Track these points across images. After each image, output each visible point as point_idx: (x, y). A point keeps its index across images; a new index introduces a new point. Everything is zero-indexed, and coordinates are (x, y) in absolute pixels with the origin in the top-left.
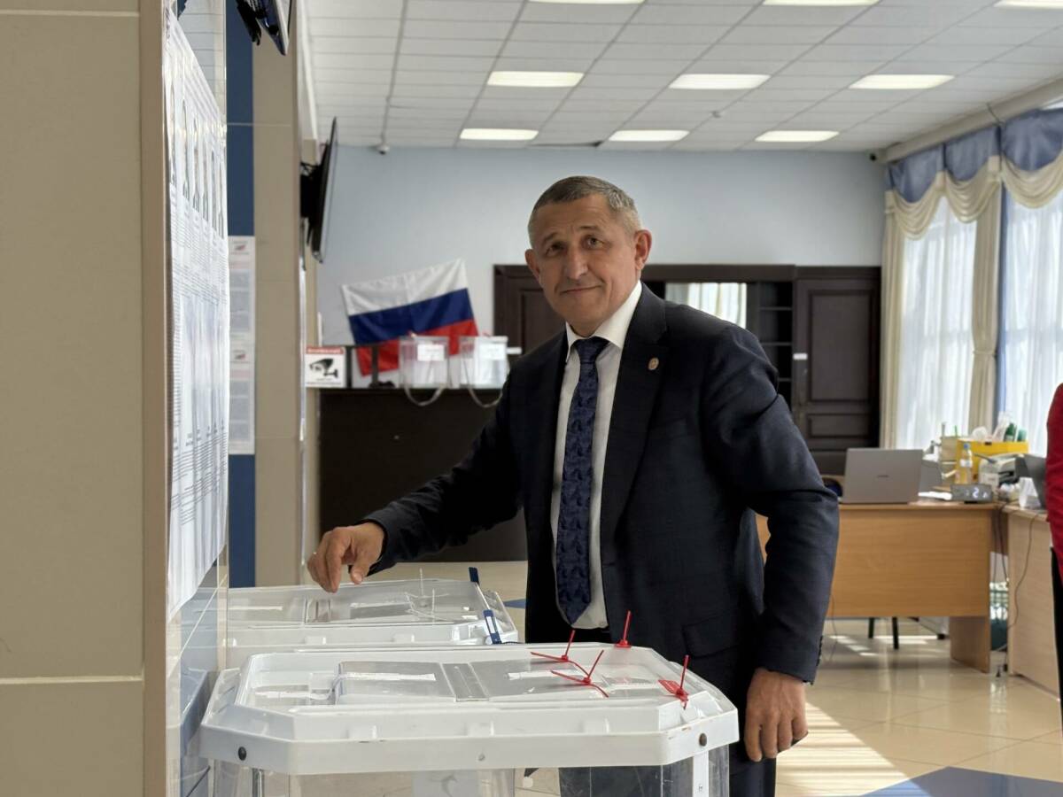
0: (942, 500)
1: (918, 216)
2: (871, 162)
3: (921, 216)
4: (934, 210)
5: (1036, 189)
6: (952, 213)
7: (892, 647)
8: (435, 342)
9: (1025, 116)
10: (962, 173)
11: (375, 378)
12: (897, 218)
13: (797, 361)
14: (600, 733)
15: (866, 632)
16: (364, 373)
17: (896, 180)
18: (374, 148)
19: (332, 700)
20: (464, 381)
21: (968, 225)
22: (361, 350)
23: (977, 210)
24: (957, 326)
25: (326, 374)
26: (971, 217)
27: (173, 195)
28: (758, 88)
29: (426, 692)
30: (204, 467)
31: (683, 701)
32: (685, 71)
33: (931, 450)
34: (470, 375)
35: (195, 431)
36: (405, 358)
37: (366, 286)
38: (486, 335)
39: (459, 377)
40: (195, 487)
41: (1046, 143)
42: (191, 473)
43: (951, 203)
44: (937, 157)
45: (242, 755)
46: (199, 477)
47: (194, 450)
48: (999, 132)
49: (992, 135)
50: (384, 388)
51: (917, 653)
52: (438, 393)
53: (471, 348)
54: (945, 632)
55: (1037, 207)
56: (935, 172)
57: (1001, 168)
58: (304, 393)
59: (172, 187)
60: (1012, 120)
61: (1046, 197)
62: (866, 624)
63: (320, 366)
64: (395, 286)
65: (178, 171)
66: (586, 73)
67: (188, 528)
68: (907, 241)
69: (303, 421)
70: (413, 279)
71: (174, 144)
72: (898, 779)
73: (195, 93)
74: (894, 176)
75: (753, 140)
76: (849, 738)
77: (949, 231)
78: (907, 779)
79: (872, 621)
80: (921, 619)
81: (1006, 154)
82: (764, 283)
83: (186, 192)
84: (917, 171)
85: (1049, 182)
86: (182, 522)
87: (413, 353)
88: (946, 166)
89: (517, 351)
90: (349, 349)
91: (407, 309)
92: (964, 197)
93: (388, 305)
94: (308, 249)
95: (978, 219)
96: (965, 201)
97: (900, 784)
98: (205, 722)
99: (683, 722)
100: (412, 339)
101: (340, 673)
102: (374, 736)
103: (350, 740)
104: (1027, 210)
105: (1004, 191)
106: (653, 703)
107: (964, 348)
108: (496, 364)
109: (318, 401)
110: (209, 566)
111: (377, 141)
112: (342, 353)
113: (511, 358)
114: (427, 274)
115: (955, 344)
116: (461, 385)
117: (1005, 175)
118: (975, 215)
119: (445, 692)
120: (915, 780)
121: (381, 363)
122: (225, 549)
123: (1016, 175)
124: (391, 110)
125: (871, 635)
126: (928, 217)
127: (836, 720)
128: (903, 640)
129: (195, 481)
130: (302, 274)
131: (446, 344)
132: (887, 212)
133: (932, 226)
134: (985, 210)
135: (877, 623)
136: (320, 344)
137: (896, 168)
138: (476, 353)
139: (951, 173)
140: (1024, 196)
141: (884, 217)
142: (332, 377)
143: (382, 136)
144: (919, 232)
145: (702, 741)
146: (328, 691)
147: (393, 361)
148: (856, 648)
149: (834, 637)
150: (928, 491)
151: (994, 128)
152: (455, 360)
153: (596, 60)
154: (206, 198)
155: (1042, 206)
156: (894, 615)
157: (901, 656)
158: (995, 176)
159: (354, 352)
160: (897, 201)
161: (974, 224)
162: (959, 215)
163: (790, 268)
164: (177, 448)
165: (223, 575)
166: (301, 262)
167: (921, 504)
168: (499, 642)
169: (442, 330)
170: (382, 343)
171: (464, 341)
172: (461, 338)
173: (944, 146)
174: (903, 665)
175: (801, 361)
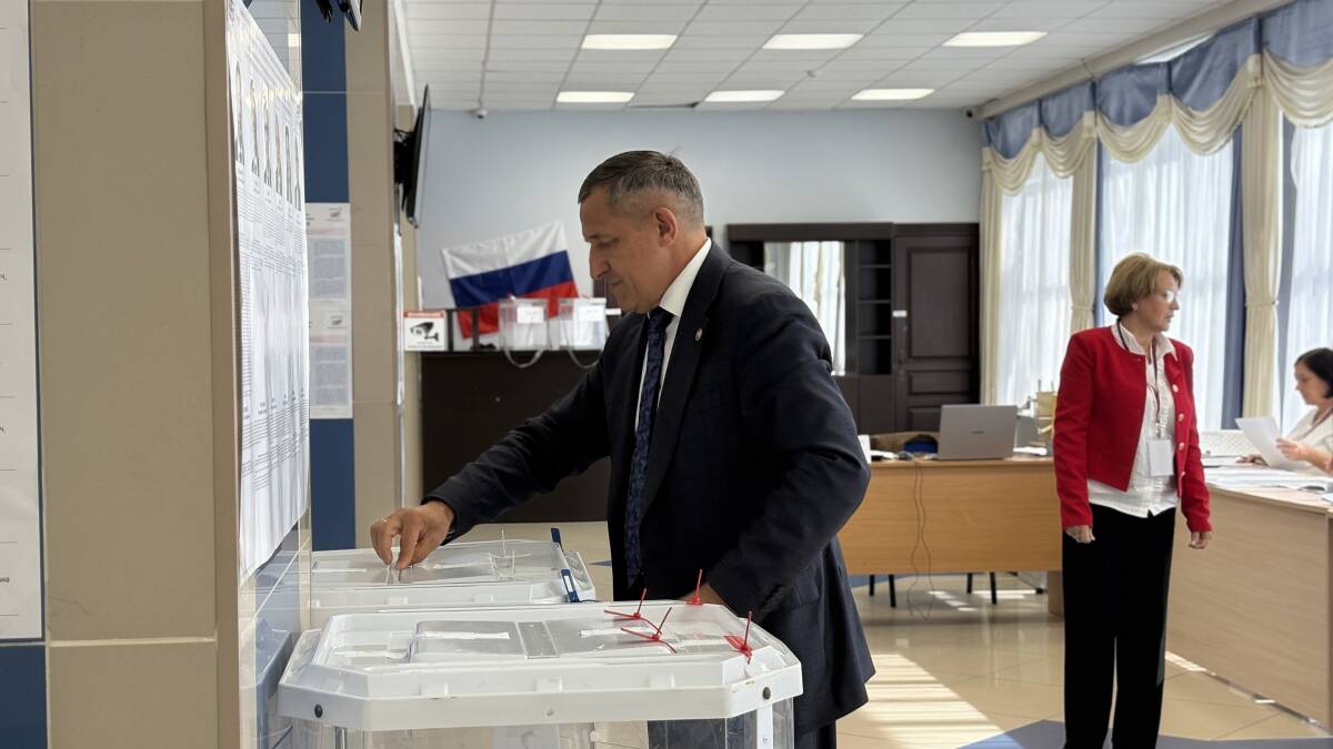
0: (1037, 455)
1: (1015, 172)
2: (968, 119)
3: (1018, 172)
4: (1031, 165)
5: (1132, 144)
6: (1049, 170)
7: (990, 601)
8: (534, 305)
9: (1119, 71)
10: (1058, 129)
11: (476, 340)
12: (994, 173)
13: (896, 318)
14: (667, 688)
15: (965, 587)
16: (465, 336)
17: (993, 137)
18: (472, 112)
19: (408, 659)
20: (564, 343)
21: (1065, 180)
22: (463, 313)
23: (1074, 165)
24: (1055, 281)
25: (426, 338)
26: (1068, 173)
27: (241, 172)
28: (852, 47)
29: (498, 651)
30: (281, 433)
31: (747, 655)
32: (777, 32)
33: (1028, 406)
34: (569, 337)
35: (269, 399)
36: (505, 321)
37: (466, 249)
38: (585, 297)
39: (559, 339)
40: (269, 455)
41: (1141, 99)
42: (264, 441)
43: (1048, 160)
44: (1033, 113)
45: (319, 712)
46: (274, 445)
47: (268, 419)
48: (1094, 87)
49: (1087, 90)
50: (486, 350)
51: (1016, 607)
52: (538, 355)
53: (570, 310)
54: (1043, 586)
55: (1132, 162)
56: (1031, 128)
57: (1096, 123)
58: (401, 356)
59: (238, 165)
60: (1106, 75)
61: (1140, 153)
62: (965, 579)
63: (421, 329)
64: (495, 250)
65: (246, 149)
66: (680, 35)
67: (263, 494)
68: (1004, 197)
69: (401, 385)
70: (513, 242)
71: (240, 123)
72: (992, 732)
73: (265, 70)
74: (992, 135)
75: (849, 98)
76: (946, 692)
77: (1046, 187)
78: (1001, 732)
79: (970, 576)
80: (1020, 573)
81: (1100, 109)
82: (862, 241)
83: (256, 168)
84: (1014, 127)
85: (1143, 138)
86: (255, 488)
87: (512, 315)
88: (1042, 121)
89: (617, 312)
90: (449, 312)
91: (507, 271)
92: (1061, 153)
93: (489, 268)
94: (403, 214)
95: (1075, 174)
96: (1062, 157)
97: (993, 738)
98: (283, 681)
99: (747, 676)
100: (511, 302)
101: (417, 632)
102: (446, 693)
103: (422, 697)
104: (1123, 165)
105: (1100, 145)
106: (718, 658)
107: (1063, 303)
108: (596, 324)
109: (420, 364)
110: (287, 530)
111: (475, 105)
112: (442, 316)
113: (609, 318)
114: (526, 237)
115: (1054, 299)
116: (561, 347)
117: (1100, 130)
118: (1072, 171)
119: (518, 651)
120: (1010, 734)
121: (482, 325)
122: (306, 514)
123: (1112, 131)
124: (487, 74)
125: (969, 590)
126: (1024, 173)
127: (932, 675)
128: (1001, 594)
129: (269, 448)
130: (398, 240)
131: (546, 306)
132: (984, 168)
133: (1029, 182)
134: (1081, 165)
135: (975, 579)
136: (421, 308)
137: (992, 124)
138: (575, 315)
139: (1047, 129)
140: (1121, 151)
141: (982, 174)
142: (433, 340)
143: (480, 101)
144: (1016, 188)
145: (766, 694)
146: (405, 650)
147: (493, 323)
148: (955, 604)
149: (932, 593)
150: (1023, 446)
151: (1089, 84)
152: (554, 322)
153: (688, 23)
154: (279, 172)
155: (1137, 160)
156: (992, 571)
157: (1000, 611)
158: (1090, 131)
159: (455, 315)
160: (993, 156)
161: (1071, 179)
162: (1055, 170)
163: (888, 226)
164: (248, 417)
165: (305, 537)
166: (396, 227)
167: (1016, 459)
168: (577, 601)
169: (542, 291)
170: (483, 306)
171: (563, 303)
172: (560, 300)
173: (1040, 101)
174: (1003, 620)
175: (900, 319)
